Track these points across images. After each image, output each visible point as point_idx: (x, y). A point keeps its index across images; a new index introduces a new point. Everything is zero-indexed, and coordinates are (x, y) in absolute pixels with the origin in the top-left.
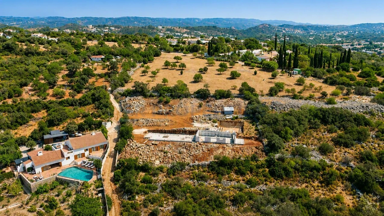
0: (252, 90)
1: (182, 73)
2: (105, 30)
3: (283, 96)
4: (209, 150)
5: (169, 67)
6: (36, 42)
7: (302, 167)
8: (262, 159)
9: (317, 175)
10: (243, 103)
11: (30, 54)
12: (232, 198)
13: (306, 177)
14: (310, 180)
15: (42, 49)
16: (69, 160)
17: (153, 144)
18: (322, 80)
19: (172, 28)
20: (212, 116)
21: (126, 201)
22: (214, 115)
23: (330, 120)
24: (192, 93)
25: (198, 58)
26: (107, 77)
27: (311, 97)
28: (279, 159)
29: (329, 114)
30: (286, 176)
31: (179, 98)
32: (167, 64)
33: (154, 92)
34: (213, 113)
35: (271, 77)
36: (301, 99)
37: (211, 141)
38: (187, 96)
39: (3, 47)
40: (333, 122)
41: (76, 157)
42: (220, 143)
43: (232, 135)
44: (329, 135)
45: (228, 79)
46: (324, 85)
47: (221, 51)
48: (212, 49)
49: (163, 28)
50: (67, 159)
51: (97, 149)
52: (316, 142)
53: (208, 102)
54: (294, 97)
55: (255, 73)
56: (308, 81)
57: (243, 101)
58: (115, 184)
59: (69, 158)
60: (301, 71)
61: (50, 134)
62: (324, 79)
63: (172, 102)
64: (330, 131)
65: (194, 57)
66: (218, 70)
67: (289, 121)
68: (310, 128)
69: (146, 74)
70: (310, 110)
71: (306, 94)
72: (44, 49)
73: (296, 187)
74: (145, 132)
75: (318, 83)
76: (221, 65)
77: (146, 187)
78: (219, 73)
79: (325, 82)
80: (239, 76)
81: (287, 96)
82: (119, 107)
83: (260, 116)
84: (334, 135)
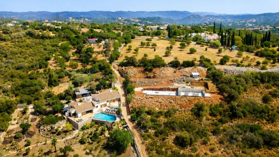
0: (208, 61)
1: (155, 50)
2: (82, 21)
3: (230, 65)
4: (189, 101)
5: (144, 46)
6: (47, 30)
7: (254, 111)
8: (226, 106)
9: (265, 116)
10: (204, 70)
11: (45, 38)
12: (212, 130)
13: (257, 117)
14: (260, 119)
15: (51, 34)
16: (97, 108)
17: (150, 98)
18: (254, 54)
19: (129, 19)
20: (185, 79)
21: (143, 133)
22: (186, 78)
23: (266, 80)
24: (167, 63)
25: (162, 39)
26: (103, 53)
27: (249, 65)
28: (237, 106)
29: (266, 76)
30: (244, 116)
31: (158, 67)
32: (142, 44)
33: (141, 63)
34: (185, 77)
35: (218, 52)
36: (243, 66)
37: (189, 95)
38: (164, 65)
39: (26, 33)
40: (268, 82)
41: (101, 106)
42: (195, 97)
43: (202, 91)
44: (267, 90)
45: (188, 53)
46: (257, 57)
47: (178, 34)
48: (171, 33)
49: (122, 18)
50: (96, 108)
51: (114, 101)
52: (259, 95)
53: (179, 69)
54: (238, 65)
55: (206, 49)
56: (245, 54)
57: (203, 68)
58: (133, 123)
59: (97, 107)
60: (237, 47)
61: (79, 92)
62: (254, 53)
63: (154, 70)
64: (267, 88)
65: (159, 39)
66: (180, 48)
67: (240, 81)
68: (254, 86)
69: (130, 51)
70: (252, 74)
71: (246, 63)
72: (53, 35)
73: (252, 124)
74: (142, 90)
75: (252, 56)
76: (181, 44)
77: (154, 125)
78: (181, 49)
79: (257, 54)
80: (195, 52)
81: (233, 65)
82: (119, 74)
83: (218, 78)
84: (270, 90)
